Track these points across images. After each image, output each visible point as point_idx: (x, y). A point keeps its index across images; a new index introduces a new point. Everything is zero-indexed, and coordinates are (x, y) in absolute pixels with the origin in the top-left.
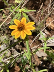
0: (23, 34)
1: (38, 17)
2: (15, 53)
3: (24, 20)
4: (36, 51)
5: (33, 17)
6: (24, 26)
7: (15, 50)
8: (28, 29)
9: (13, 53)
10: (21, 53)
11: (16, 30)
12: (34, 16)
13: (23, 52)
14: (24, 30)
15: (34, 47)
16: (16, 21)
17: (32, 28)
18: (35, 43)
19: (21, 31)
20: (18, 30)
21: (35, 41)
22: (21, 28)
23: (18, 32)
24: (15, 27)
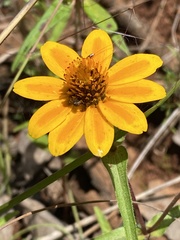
0: (97, 124)
1: (167, 21)
2: (39, 224)
3: (98, 42)
4: (167, 217)
5: (136, 23)
6: (100, 80)
7: (41, 206)
8: (122, 99)
9: (30, 228)
10: (79, 224)
11: (56, 102)
12: (141, 16)
13: (87, 220)
14: (101, 105)
15: (150, 192)
16: (54, 53)
17: (149, 91)
18: (150, 167)
19: (84, 110)
20: (67, 104)
21: (149, 157)
22: (83, 90)
23: (68, 115)
24: (48, 89)
